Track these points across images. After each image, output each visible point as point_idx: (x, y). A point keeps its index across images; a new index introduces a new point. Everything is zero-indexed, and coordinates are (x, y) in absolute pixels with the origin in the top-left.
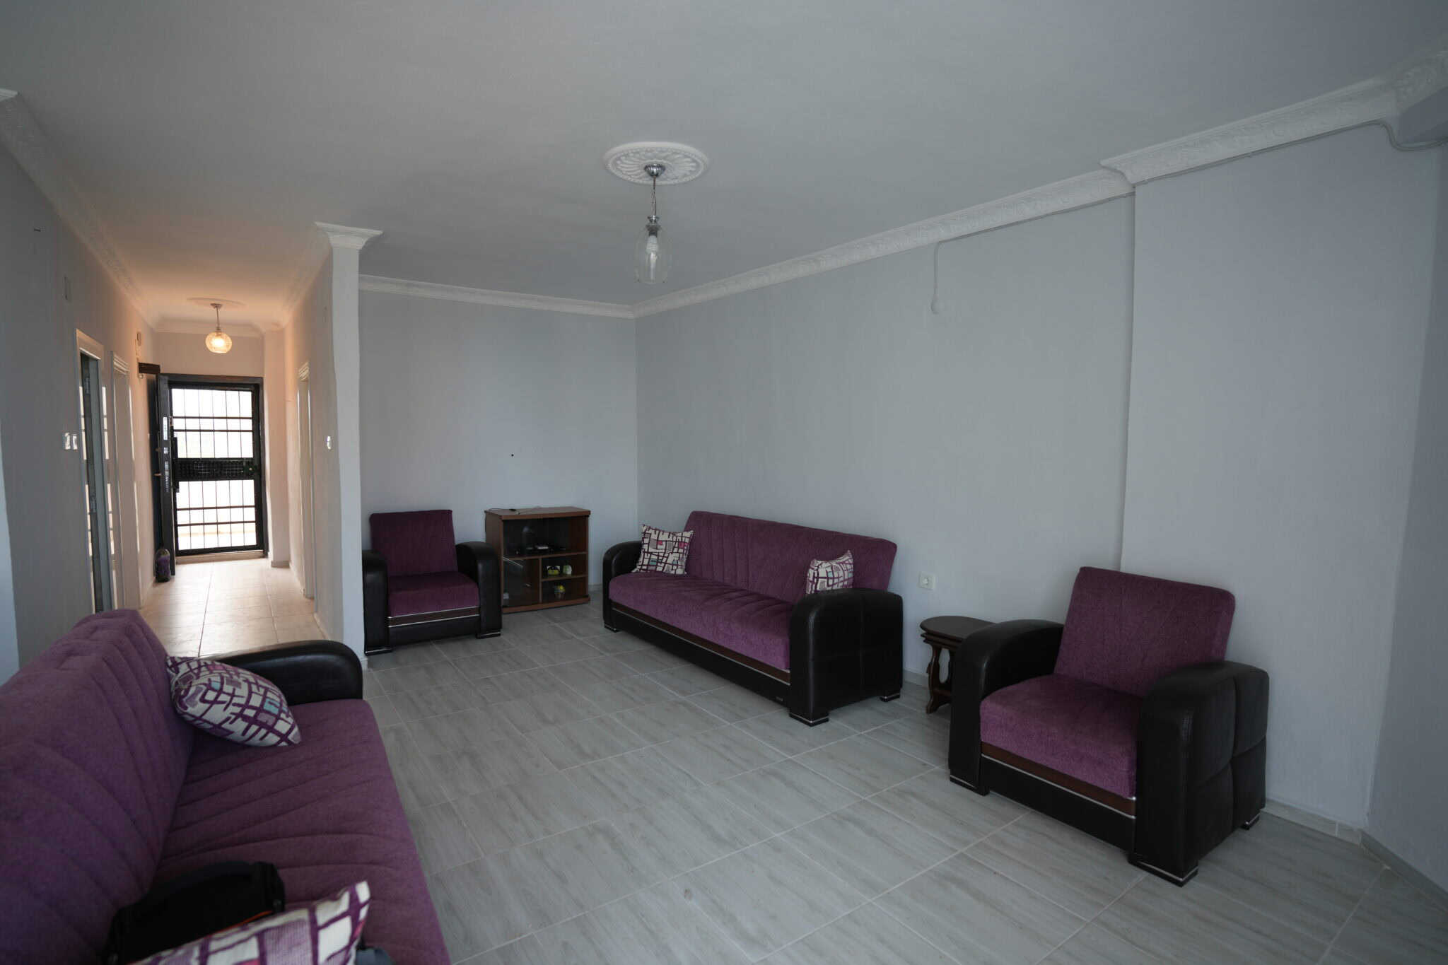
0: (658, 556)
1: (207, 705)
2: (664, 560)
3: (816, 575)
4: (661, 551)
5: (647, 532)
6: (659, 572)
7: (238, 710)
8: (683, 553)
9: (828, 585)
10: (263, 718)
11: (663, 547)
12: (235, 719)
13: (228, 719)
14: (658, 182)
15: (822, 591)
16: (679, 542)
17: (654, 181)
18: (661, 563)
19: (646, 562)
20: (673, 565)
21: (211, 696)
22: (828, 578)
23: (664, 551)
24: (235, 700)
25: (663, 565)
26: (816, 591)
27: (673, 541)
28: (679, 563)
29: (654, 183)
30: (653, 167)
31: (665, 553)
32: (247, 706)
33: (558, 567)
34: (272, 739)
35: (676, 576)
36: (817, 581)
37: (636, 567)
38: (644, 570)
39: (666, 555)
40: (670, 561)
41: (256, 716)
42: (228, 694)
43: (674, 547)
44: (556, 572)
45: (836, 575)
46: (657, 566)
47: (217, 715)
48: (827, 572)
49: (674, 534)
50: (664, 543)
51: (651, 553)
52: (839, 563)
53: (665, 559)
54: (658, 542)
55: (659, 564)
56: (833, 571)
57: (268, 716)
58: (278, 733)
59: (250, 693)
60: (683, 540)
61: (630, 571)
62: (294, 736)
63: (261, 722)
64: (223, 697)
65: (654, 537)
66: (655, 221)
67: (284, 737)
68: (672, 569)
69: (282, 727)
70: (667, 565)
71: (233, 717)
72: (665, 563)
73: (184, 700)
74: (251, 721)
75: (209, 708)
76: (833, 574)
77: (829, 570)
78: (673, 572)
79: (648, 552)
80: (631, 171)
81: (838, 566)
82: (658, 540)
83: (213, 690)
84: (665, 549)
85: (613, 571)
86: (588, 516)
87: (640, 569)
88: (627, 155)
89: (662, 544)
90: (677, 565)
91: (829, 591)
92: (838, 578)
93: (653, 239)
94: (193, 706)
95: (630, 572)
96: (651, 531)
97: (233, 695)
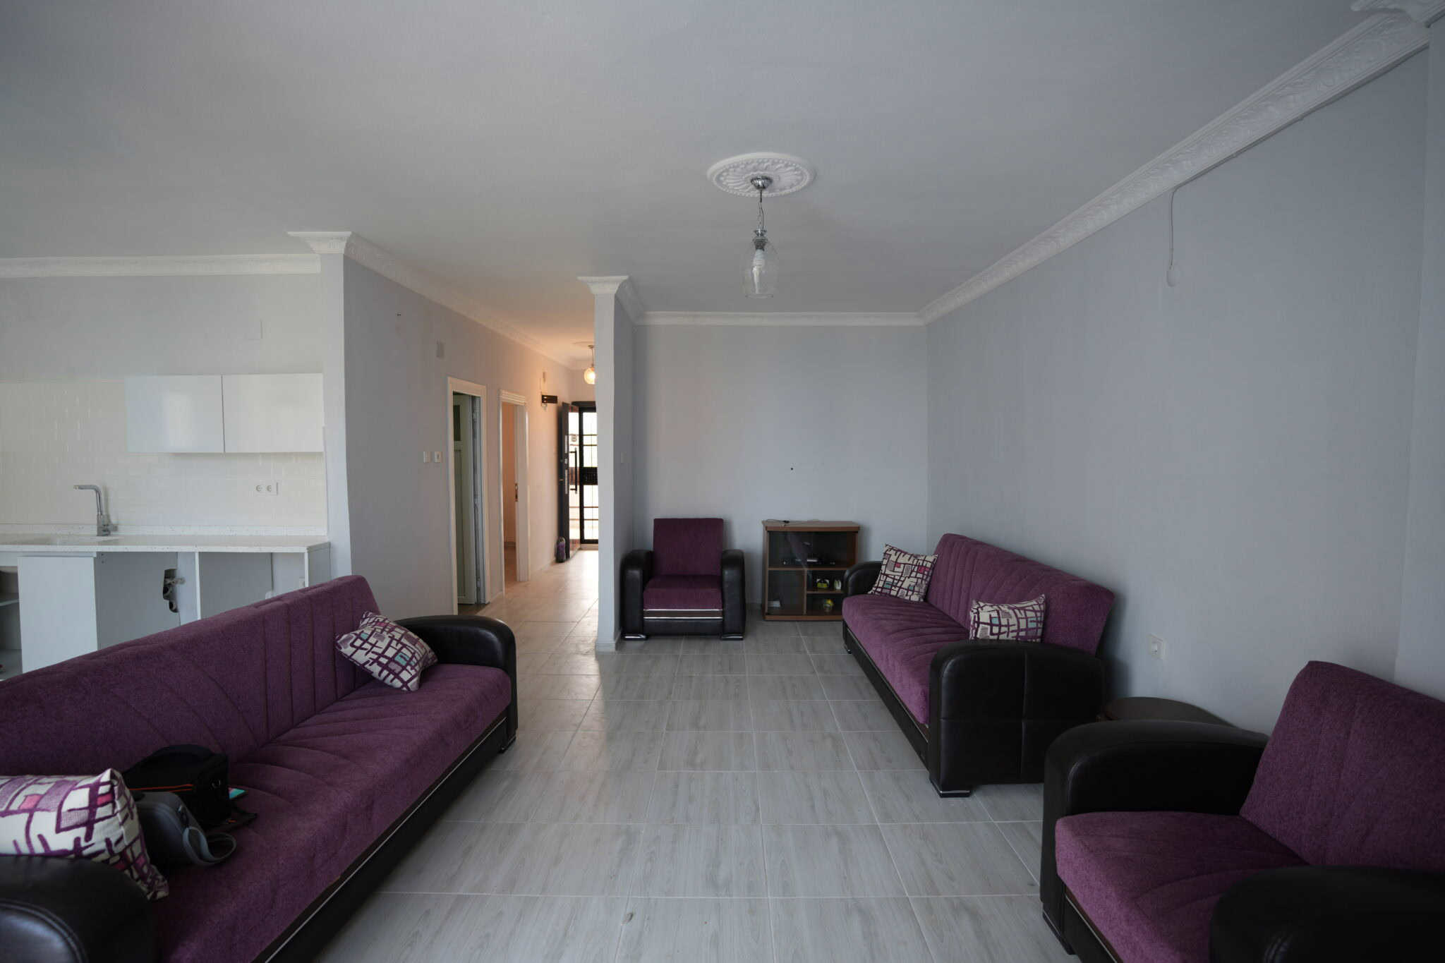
0: (894, 579)
1: (354, 649)
2: (899, 585)
3: (977, 619)
4: (897, 574)
5: (888, 552)
6: (893, 596)
7: (375, 657)
8: (922, 579)
9: (992, 634)
10: (393, 666)
11: (901, 570)
12: (373, 663)
13: (368, 662)
14: (765, 193)
15: (983, 640)
16: (919, 566)
17: (761, 193)
18: (896, 586)
19: (881, 584)
20: (908, 590)
21: (358, 643)
22: (991, 625)
23: (900, 574)
24: (375, 649)
25: (897, 589)
26: (975, 637)
27: (912, 565)
28: (916, 589)
29: (761, 195)
30: (758, 179)
31: (901, 576)
32: (382, 655)
33: (828, 581)
34: (397, 684)
35: (910, 603)
36: (978, 626)
37: (871, 589)
38: (879, 592)
39: (902, 579)
40: (905, 585)
41: (387, 663)
42: (371, 644)
43: (912, 571)
44: (825, 586)
45: (1004, 622)
46: (891, 589)
47: (360, 657)
48: (991, 618)
49: (916, 557)
50: (902, 566)
51: (887, 576)
52: (1013, 609)
53: (900, 583)
54: (897, 564)
55: (893, 588)
56: (999, 617)
57: (396, 665)
58: (401, 680)
59: (389, 645)
60: (924, 565)
61: (865, 592)
62: (413, 684)
63: (391, 670)
64: (367, 646)
65: (893, 558)
66: (762, 235)
67: (405, 683)
68: (907, 595)
69: (405, 676)
70: (901, 590)
71: (371, 661)
72: (900, 588)
73: (339, 642)
74: (384, 667)
75: (356, 651)
76: (999, 620)
77: (994, 614)
78: (907, 598)
79: (884, 574)
80: (738, 186)
81: (1011, 612)
82: (896, 562)
83: (361, 639)
84: (902, 572)
85: (850, 589)
86: (857, 532)
87: (875, 591)
88: (727, 170)
89: (899, 567)
90: (913, 591)
91: (991, 640)
92: (1008, 626)
93: (759, 252)
94: (345, 648)
95: (867, 594)
96: (892, 552)
97: (373, 645)
